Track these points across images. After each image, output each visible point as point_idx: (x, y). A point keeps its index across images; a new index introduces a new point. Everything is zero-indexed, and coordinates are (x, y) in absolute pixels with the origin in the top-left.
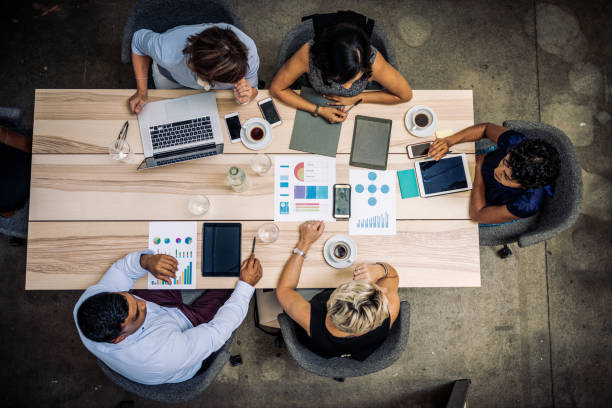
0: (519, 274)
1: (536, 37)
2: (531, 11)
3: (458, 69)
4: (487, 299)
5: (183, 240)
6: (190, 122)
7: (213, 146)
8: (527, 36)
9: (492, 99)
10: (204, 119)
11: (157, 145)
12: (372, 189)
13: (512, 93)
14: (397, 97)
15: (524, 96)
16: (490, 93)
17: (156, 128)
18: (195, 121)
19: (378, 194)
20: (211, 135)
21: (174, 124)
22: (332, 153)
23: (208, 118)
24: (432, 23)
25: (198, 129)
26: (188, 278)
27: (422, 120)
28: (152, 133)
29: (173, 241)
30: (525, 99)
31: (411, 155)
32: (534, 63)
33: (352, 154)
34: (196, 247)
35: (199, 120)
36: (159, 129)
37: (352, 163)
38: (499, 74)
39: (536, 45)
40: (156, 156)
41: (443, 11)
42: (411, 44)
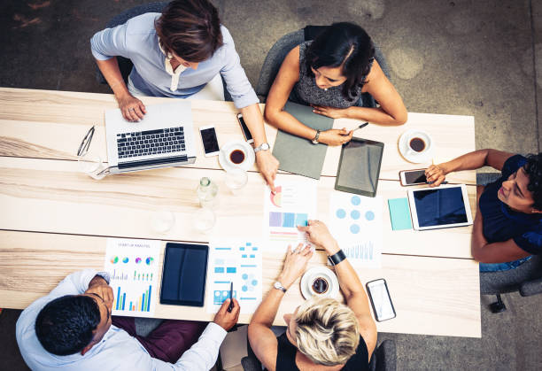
0: (517, 331)
1: (535, 77)
2: (529, 51)
3: (452, 105)
4: (479, 357)
5: (144, 260)
6: (161, 131)
7: (184, 159)
8: (525, 75)
9: (488, 138)
10: (177, 129)
11: (123, 153)
12: (355, 215)
13: (509, 133)
14: (391, 117)
15: (522, 137)
16: (485, 132)
17: (123, 135)
18: (167, 131)
19: (362, 221)
20: (184, 146)
21: (144, 133)
22: (316, 176)
23: (182, 129)
24: (424, 56)
25: (169, 139)
26: (146, 305)
27: (418, 145)
28: (119, 141)
29: (132, 260)
30: (524, 140)
31: (404, 182)
32: (532, 104)
33: (337, 177)
34: (157, 268)
35: (172, 130)
36: (127, 137)
37: (337, 188)
38: (496, 113)
39: (535, 85)
40: (121, 166)
41: (437, 45)
42: (402, 77)
